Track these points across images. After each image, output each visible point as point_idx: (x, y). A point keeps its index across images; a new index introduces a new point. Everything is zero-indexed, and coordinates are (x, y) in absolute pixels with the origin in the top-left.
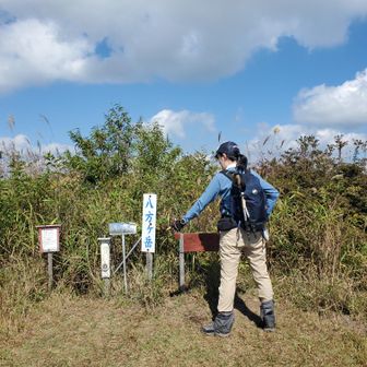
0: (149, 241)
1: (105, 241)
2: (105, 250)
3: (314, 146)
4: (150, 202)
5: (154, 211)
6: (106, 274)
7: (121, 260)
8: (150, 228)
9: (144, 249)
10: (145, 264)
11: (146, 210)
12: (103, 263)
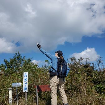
0: (26, 88)
1: (11, 89)
2: (10, 93)
3: (75, 60)
4: (26, 75)
5: (27, 78)
6: (11, 101)
7: (16, 96)
8: (26, 84)
9: (24, 91)
10: (24, 97)
11: (24, 78)
12: (9, 97)
